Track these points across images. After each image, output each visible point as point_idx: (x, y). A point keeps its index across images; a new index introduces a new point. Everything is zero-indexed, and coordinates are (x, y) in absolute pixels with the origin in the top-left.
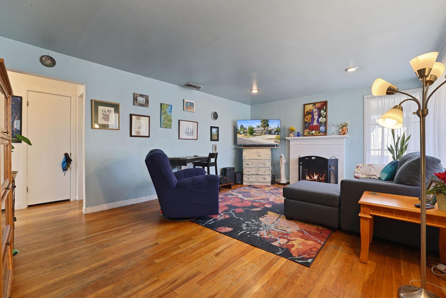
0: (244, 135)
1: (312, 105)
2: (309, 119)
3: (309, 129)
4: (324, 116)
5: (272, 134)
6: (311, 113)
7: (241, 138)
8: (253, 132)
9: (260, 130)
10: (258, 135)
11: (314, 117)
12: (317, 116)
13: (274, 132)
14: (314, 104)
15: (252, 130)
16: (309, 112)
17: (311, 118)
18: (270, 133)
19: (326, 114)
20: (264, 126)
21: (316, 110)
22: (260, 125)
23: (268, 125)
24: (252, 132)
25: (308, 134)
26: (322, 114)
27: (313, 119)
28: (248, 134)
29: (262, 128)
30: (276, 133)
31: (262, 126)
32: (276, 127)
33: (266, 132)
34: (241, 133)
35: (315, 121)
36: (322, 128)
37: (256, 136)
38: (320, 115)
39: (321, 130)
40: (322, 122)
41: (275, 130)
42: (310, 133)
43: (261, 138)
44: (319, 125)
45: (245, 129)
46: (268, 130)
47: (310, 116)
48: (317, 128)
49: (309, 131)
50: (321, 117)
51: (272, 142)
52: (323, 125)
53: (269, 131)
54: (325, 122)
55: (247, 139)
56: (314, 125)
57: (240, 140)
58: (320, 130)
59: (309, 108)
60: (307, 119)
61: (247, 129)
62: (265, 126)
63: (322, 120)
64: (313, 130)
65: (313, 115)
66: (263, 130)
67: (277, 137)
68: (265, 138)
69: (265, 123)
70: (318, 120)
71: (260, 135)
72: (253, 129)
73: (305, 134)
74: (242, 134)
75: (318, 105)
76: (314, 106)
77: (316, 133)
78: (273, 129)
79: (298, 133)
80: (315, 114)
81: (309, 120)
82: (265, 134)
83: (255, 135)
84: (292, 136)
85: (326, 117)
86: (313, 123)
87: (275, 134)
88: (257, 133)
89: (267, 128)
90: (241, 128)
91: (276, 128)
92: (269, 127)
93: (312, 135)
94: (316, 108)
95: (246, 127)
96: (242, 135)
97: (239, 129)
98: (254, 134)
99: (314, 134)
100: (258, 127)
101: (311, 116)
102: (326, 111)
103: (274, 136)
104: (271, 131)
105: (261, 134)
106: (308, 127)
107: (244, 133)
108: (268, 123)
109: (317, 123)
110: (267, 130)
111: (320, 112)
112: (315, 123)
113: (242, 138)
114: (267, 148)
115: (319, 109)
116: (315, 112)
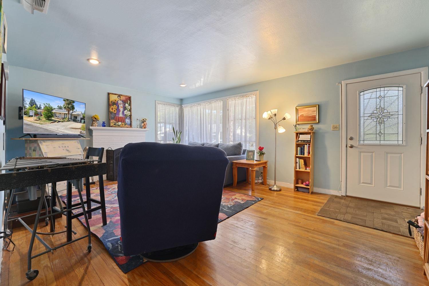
0: (35, 118)
1: (118, 96)
2: (114, 109)
3: (115, 120)
4: (128, 110)
5: (78, 122)
6: (115, 103)
7: (29, 123)
8: (52, 116)
9: (63, 113)
10: (59, 121)
11: (120, 108)
12: (122, 108)
13: (80, 119)
14: (119, 96)
15: (51, 112)
16: (114, 102)
17: (116, 109)
18: (75, 119)
19: (131, 108)
20: (68, 107)
21: (121, 102)
22: (62, 106)
23: (73, 108)
24: (49, 115)
25: (115, 124)
26: (127, 108)
27: (118, 110)
28: (43, 118)
29: (66, 110)
30: (83, 121)
31: (65, 108)
32: (83, 112)
33: (70, 117)
34: (31, 114)
35: (120, 113)
36: (128, 121)
37: (56, 123)
38: (125, 108)
39: (127, 123)
40: (127, 115)
41: (81, 117)
42: (116, 124)
43: (64, 126)
44: (124, 117)
45: (39, 109)
46: (73, 114)
47: (115, 107)
48: (122, 120)
49: (115, 122)
50: (126, 110)
51: (77, 132)
52: (128, 117)
53: (74, 117)
54: (129, 115)
55: (40, 126)
56: (120, 116)
57: (28, 127)
58: (125, 122)
59: (113, 98)
60: (112, 109)
61: (43, 108)
62: (70, 108)
63: (127, 112)
64: (119, 121)
65: (118, 107)
66: (67, 114)
67: (83, 126)
68: (68, 127)
69: (70, 105)
70: (123, 112)
71: (62, 122)
72: (52, 110)
73: (112, 125)
74: (32, 116)
75: (123, 98)
76: (119, 97)
77: (123, 125)
78: (79, 115)
79: (104, 123)
80: (120, 106)
81: (115, 111)
82: (69, 121)
83: (55, 121)
84: (96, 126)
85: (130, 111)
86: (119, 115)
87: (81, 122)
88: (58, 117)
89: (71, 111)
90: (32, 106)
91: (83, 114)
92: (75, 110)
93: (119, 126)
94: (121, 100)
95: (40, 106)
96: (32, 119)
97: (28, 106)
98: (53, 119)
99: (121, 126)
100: (60, 108)
101: (117, 107)
102: (130, 105)
103: (79, 125)
104: (76, 117)
105: (63, 120)
106: (114, 117)
107: (36, 114)
108: (74, 104)
109: (123, 115)
110: (71, 115)
111: (125, 105)
112: (121, 115)
113: (32, 124)
114: (75, 140)
115: (124, 102)
116: (120, 104)
